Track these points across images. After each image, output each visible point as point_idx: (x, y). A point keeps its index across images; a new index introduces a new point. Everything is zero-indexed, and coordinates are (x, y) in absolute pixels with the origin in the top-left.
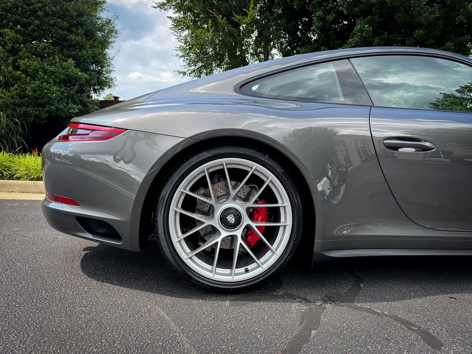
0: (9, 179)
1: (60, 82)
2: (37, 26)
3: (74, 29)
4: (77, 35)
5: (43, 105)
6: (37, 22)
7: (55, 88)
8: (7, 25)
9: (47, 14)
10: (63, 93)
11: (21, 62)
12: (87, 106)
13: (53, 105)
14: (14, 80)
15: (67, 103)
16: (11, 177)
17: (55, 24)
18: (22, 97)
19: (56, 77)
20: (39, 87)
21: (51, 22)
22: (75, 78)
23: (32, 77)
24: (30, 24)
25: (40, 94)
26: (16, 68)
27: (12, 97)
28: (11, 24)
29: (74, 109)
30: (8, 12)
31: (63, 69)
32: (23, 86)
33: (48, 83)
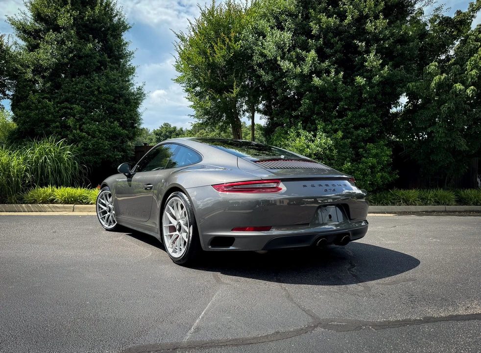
1: (109, 138)
2: (94, 101)
3: (117, 100)
4: (119, 104)
5: (98, 154)
6: (94, 99)
7: (107, 142)
8: (75, 102)
9: (100, 93)
10: (111, 145)
11: (84, 126)
12: (126, 152)
13: (105, 154)
14: (80, 138)
15: (114, 152)
17: (105, 99)
18: (85, 150)
19: (107, 134)
20: (96, 142)
21: (103, 97)
22: (119, 134)
23: (92, 136)
24: (90, 100)
25: (97, 147)
26: (82, 130)
27: (79, 150)
28: (78, 101)
29: (119, 155)
30: (76, 93)
31: (111, 128)
32: (86, 142)
33: (102, 139)
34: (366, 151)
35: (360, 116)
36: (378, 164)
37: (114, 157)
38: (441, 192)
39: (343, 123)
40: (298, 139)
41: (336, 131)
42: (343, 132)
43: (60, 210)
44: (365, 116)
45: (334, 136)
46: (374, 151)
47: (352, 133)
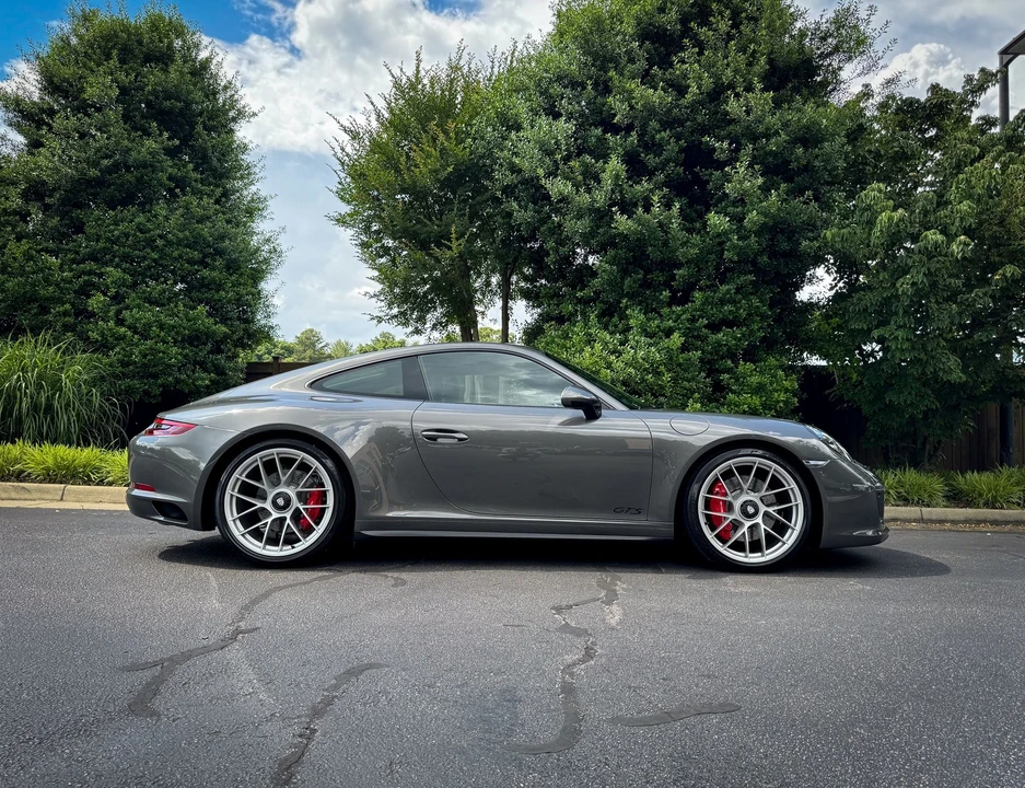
0: (98, 484)
1: (183, 340)
2: (154, 260)
3: (209, 260)
4: (213, 269)
5: (155, 376)
6: (155, 256)
7: (175, 350)
8: (112, 261)
9: (169, 243)
10: (185, 356)
11: (126, 314)
12: (226, 374)
13: (170, 375)
14: (116, 339)
15: (193, 372)
16: (101, 483)
17: (180, 256)
18: (125, 364)
19: (177, 333)
20: (151, 349)
21: (176, 254)
22: (206, 334)
23: (142, 335)
24: (145, 258)
25: (152, 360)
26: (120, 322)
27: (111, 366)
28: (117, 259)
29: (203, 379)
30: (114, 243)
31: (189, 321)
32: (128, 349)
33: (165, 342)
34: (737, 380)
35: (723, 302)
36: (764, 408)
37: (193, 383)
38: (911, 476)
39: (684, 317)
41: (668, 333)
42: (684, 335)
44: (733, 302)
45: (666, 343)
46: (755, 380)
47: (704, 339)
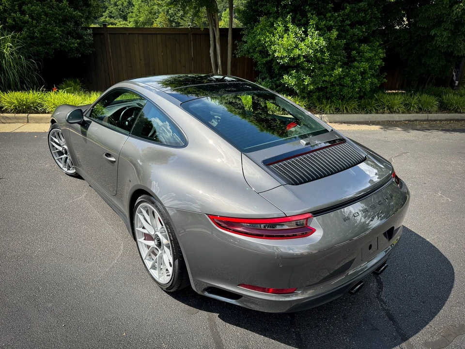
0: (43, 113)
1: (60, 22)
5: (49, 44)
7: (57, 28)
10: (62, 31)
11: (25, 7)
13: (57, 43)
14: (22, 23)
15: (68, 39)
18: (32, 38)
19: (55, 18)
20: (44, 28)
22: (71, 17)
23: (37, 20)
25: (46, 35)
26: (23, 13)
27: (24, 39)
29: (74, 43)
31: (60, 10)
32: (31, 29)
33: (50, 24)
34: (359, 54)
35: (359, 11)
36: (369, 69)
37: (69, 46)
39: (338, 19)
40: (286, 35)
41: (330, 29)
42: (337, 30)
43: (12, 122)
44: (365, 11)
45: (328, 35)
46: (368, 55)
47: (346, 32)
